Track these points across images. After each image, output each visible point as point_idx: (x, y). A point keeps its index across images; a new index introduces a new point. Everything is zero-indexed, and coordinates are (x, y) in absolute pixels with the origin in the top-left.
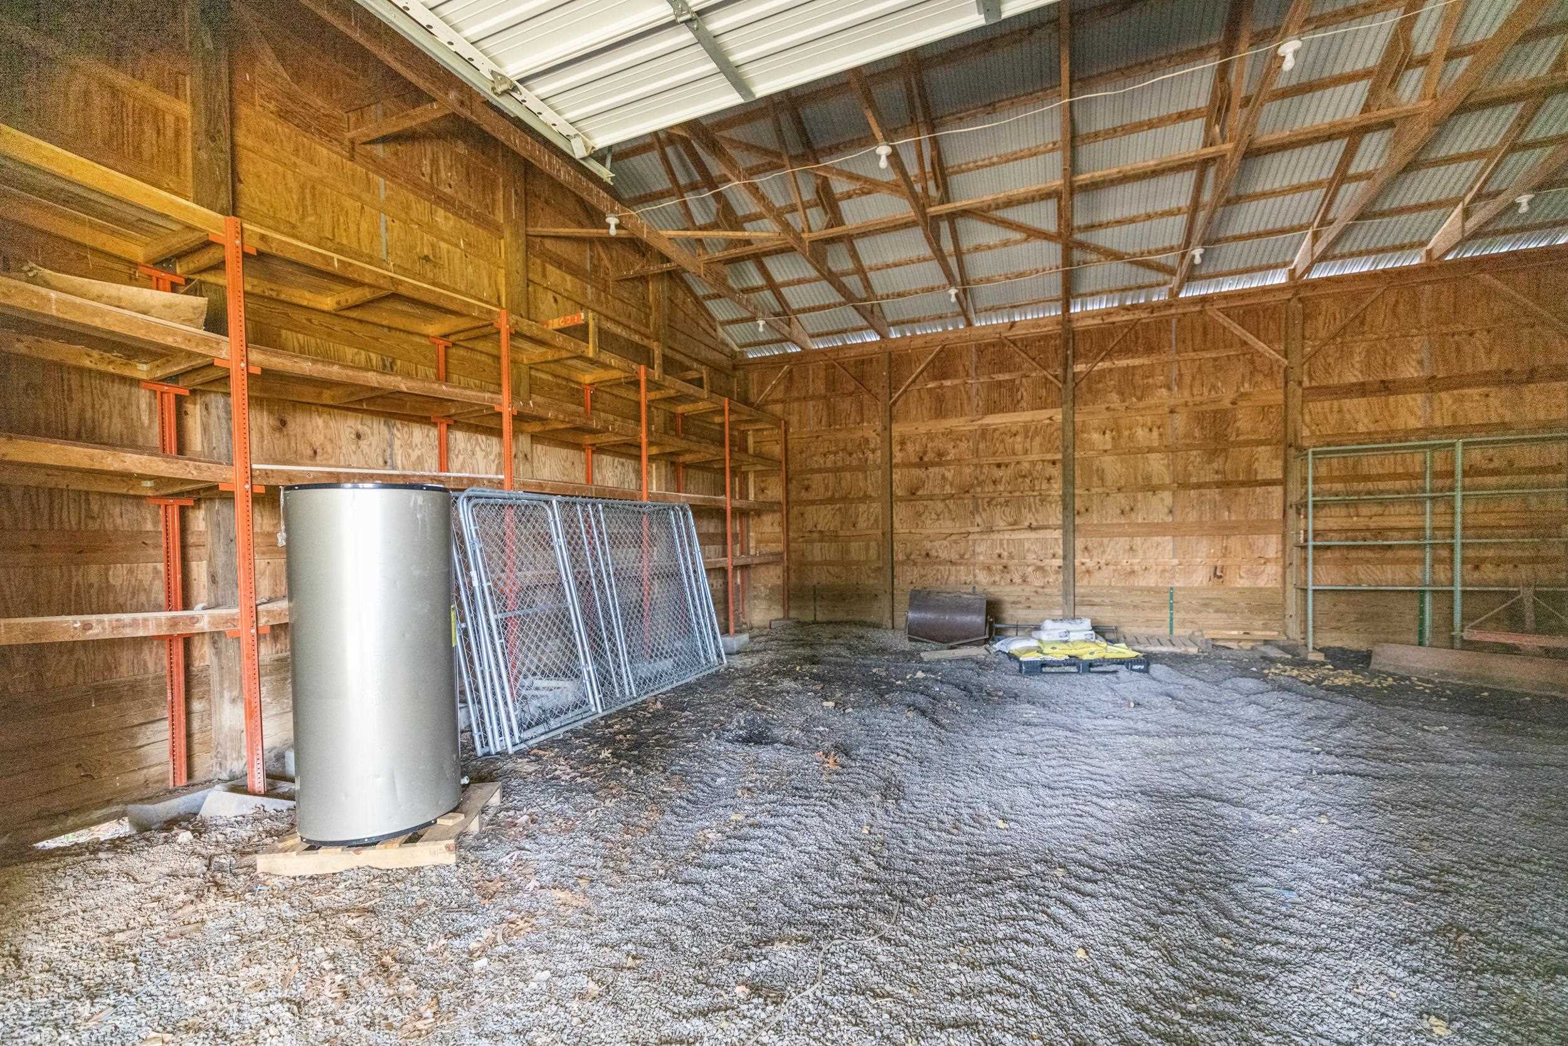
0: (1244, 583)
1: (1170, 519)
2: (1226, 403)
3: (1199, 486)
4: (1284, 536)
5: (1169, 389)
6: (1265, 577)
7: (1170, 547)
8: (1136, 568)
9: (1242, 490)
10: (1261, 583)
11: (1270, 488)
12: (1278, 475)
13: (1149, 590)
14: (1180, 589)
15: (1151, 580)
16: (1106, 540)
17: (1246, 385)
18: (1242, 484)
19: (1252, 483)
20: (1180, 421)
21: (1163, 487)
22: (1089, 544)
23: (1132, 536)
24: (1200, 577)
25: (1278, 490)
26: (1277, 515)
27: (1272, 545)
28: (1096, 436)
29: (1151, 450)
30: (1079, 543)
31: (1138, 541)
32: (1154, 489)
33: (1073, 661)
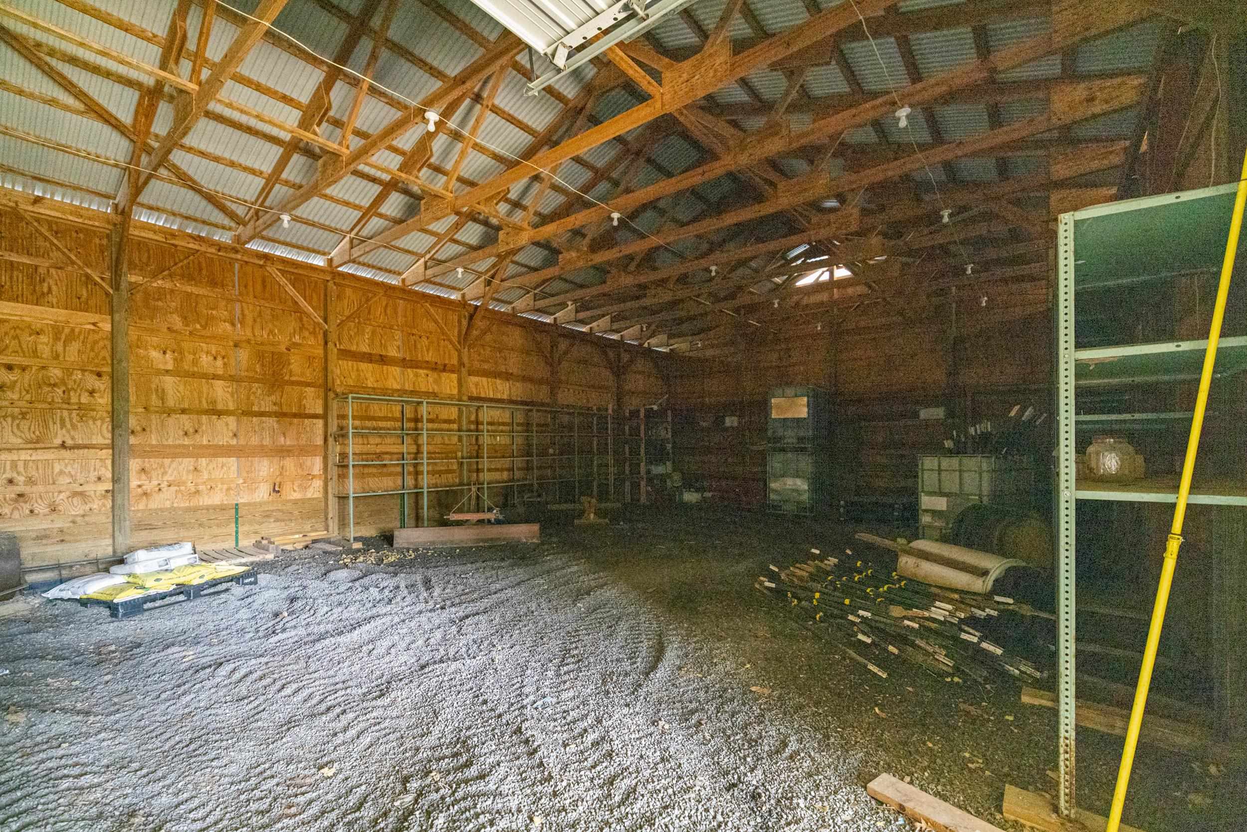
0: (296, 496)
1: (234, 442)
2: (283, 348)
3: (262, 414)
4: (325, 458)
5: (233, 325)
6: (311, 489)
7: (234, 468)
8: (201, 487)
9: (295, 421)
10: (309, 495)
11: (315, 421)
12: (320, 411)
13: (215, 508)
14: (245, 504)
15: (216, 499)
16: (167, 461)
17: (297, 337)
18: (295, 416)
19: (302, 415)
20: (243, 355)
21: (228, 413)
22: (147, 465)
23: (197, 456)
24: (262, 493)
25: (320, 423)
26: (319, 441)
27: (316, 464)
28: (155, 354)
29: (215, 377)
30: (134, 464)
31: (203, 461)
32: (219, 413)
33: (182, 590)
